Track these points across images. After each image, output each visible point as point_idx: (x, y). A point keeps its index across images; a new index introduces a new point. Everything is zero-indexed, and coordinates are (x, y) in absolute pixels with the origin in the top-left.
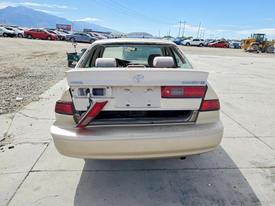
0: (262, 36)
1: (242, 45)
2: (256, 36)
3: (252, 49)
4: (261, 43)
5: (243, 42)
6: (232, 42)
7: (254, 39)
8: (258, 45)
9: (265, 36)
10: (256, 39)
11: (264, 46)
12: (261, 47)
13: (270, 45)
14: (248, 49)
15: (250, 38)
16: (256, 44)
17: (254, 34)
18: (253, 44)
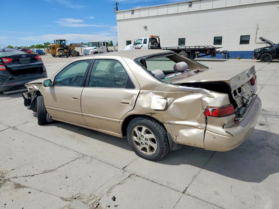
0: (64, 42)
1: (48, 51)
2: (58, 42)
3: (61, 54)
4: (65, 48)
5: (49, 48)
6: (34, 49)
7: (58, 45)
8: (63, 50)
9: (66, 41)
10: (59, 44)
11: (68, 51)
12: (66, 52)
13: (72, 50)
14: (57, 54)
15: (54, 44)
16: (61, 49)
17: (56, 40)
18: (59, 50)
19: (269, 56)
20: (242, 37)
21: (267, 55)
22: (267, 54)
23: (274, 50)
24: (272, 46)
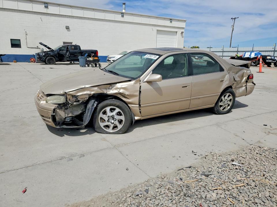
19: (52, 59)
20: (12, 41)
21: (51, 59)
22: (51, 57)
23: (56, 54)
24: (53, 51)
